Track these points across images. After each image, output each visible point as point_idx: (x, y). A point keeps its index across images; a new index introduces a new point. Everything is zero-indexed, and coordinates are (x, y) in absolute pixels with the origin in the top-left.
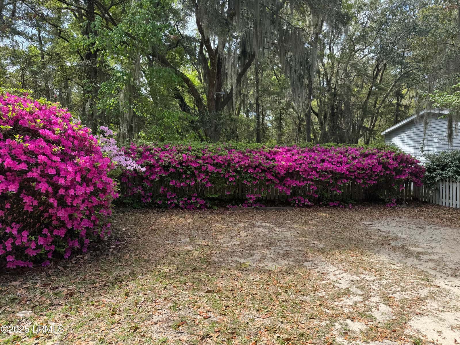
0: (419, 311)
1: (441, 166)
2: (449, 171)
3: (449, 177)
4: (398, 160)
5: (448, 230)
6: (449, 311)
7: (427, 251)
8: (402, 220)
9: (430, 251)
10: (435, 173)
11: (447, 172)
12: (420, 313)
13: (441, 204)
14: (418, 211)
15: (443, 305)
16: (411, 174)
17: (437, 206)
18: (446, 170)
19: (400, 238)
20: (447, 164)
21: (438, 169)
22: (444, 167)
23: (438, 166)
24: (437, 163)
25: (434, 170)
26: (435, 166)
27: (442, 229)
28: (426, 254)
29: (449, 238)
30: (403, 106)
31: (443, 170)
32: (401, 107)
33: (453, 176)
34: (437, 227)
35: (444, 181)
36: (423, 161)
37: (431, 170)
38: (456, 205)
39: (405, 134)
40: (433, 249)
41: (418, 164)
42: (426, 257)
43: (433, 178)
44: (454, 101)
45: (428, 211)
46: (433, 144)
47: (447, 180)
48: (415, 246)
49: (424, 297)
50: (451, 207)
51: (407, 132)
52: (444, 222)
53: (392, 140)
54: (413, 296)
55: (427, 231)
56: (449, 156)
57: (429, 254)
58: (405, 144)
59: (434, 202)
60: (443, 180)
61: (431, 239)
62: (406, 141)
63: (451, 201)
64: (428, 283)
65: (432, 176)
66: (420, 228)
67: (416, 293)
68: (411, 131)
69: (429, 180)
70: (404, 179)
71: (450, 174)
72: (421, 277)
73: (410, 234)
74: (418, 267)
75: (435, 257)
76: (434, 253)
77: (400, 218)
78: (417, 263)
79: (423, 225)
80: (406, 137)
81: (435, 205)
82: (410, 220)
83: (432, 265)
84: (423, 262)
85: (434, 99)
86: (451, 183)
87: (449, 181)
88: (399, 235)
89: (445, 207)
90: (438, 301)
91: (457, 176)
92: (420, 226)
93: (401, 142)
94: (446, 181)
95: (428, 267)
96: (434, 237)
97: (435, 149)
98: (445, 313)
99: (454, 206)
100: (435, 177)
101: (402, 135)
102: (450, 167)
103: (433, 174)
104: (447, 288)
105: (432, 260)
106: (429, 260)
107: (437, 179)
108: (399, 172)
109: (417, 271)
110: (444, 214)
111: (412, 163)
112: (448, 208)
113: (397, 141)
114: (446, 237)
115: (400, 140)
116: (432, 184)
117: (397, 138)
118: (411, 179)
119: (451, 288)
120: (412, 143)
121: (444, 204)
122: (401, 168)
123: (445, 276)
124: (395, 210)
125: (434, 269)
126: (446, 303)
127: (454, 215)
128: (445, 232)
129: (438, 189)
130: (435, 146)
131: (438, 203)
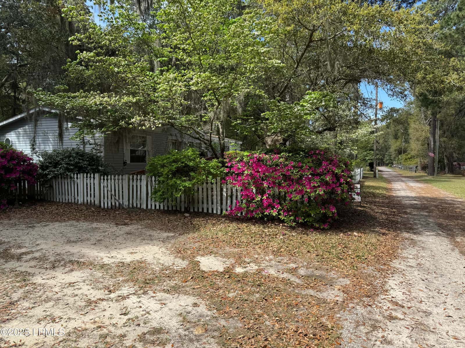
0: (7, 318)
1: (54, 163)
2: (60, 168)
3: (60, 174)
4: (7, 157)
5: (57, 224)
6: (39, 305)
7: (31, 250)
8: (11, 222)
9: (34, 250)
10: (48, 170)
11: (58, 169)
12: (8, 319)
13: (55, 200)
14: (31, 210)
15: (35, 301)
16: (24, 172)
17: (52, 202)
18: (58, 167)
19: (4, 242)
20: (59, 161)
21: (50, 167)
22: (56, 164)
23: (50, 163)
24: (50, 161)
25: (47, 167)
26: (48, 164)
27: (51, 224)
28: (29, 254)
29: (56, 232)
30: (21, 101)
31: (55, 167)
32: (19, 101)
33: (64, 172)
34: (48, 223)
35: (57, 177)
36: (36, 159)
37: (43, 167)
38: (69, 199)
39: (20, 130)
40: (38, 246)
41: (31, 161)
42: (29, 257)
43: (46, 175)
44: (57, 101)
45: (42, 209)
46: (49, 142)
47: (60, 176)
48: (20, 247)
49: (16, 299)
50: (64, 202)
51: (22, 128)
52: (55, 217)
53: (6, 136)
54: (4, 303)
55: (36, 229)
56: (61, 154)
57: (32, 252)
58: (21, 140)
59: (49, 199)
60: (55, 177)
61: (38, 237)
62: (21, 138)
63: (64, 196)
64: (24, 283)
65: (46, 173)
66: (30, 227)
67: (9, 298)
68: (27, 127)
69: (43, 178)
70: (15, 178)
71: (61, 171)
72: (17, 279)
73: (17, 236)
74: (18, 269)
75: (37, 255)
76: (37, 251)
77: (10, 220)
78: (17, 266)
79: (33, 223)
80: (21, 133)
81: (50, 201)
82: (21, 220)
83: (33, 263)
84: (25, 262)
85: (39, 97)
86: (63, 179)
87: (61, 178)
88: (4, 239)
89: (59, 202)
90: (31, 299)
91: (67, 173)
92: (30, 225)
93: (15, 138)
94: (59, 178)
95: (28, 267)
96: (41, 234)
97: (51, 147)
98: (36, 308)
99: (67, 201)
100: (48, 174)
101: (16, 131)
102: (62, 164)
103: (46, 172)
104: (43, 282)
105: (35, 258)
106: (30, 260)
107: (49, 177)
108: (9, 171)
109: (15, 274)
110: (57, 209)
111: (25, 161)
112: (61, 203)
113: (11, 137)
114: (54, 231)
115: (15, 135)
116: (46, 182)
117: (12, 133)
118: (23, 177)
119: (47, 281)
120: (28, 140)
121: (58, 200)
122: (10, 166)
123: (44, 271)
124: (5, 213)
125: (35, 266)
126: (38, 299)
127: (65, 209)
128: (54, 227)
129: (51, 187)
130: (50, 144)
131: (52, 200)
